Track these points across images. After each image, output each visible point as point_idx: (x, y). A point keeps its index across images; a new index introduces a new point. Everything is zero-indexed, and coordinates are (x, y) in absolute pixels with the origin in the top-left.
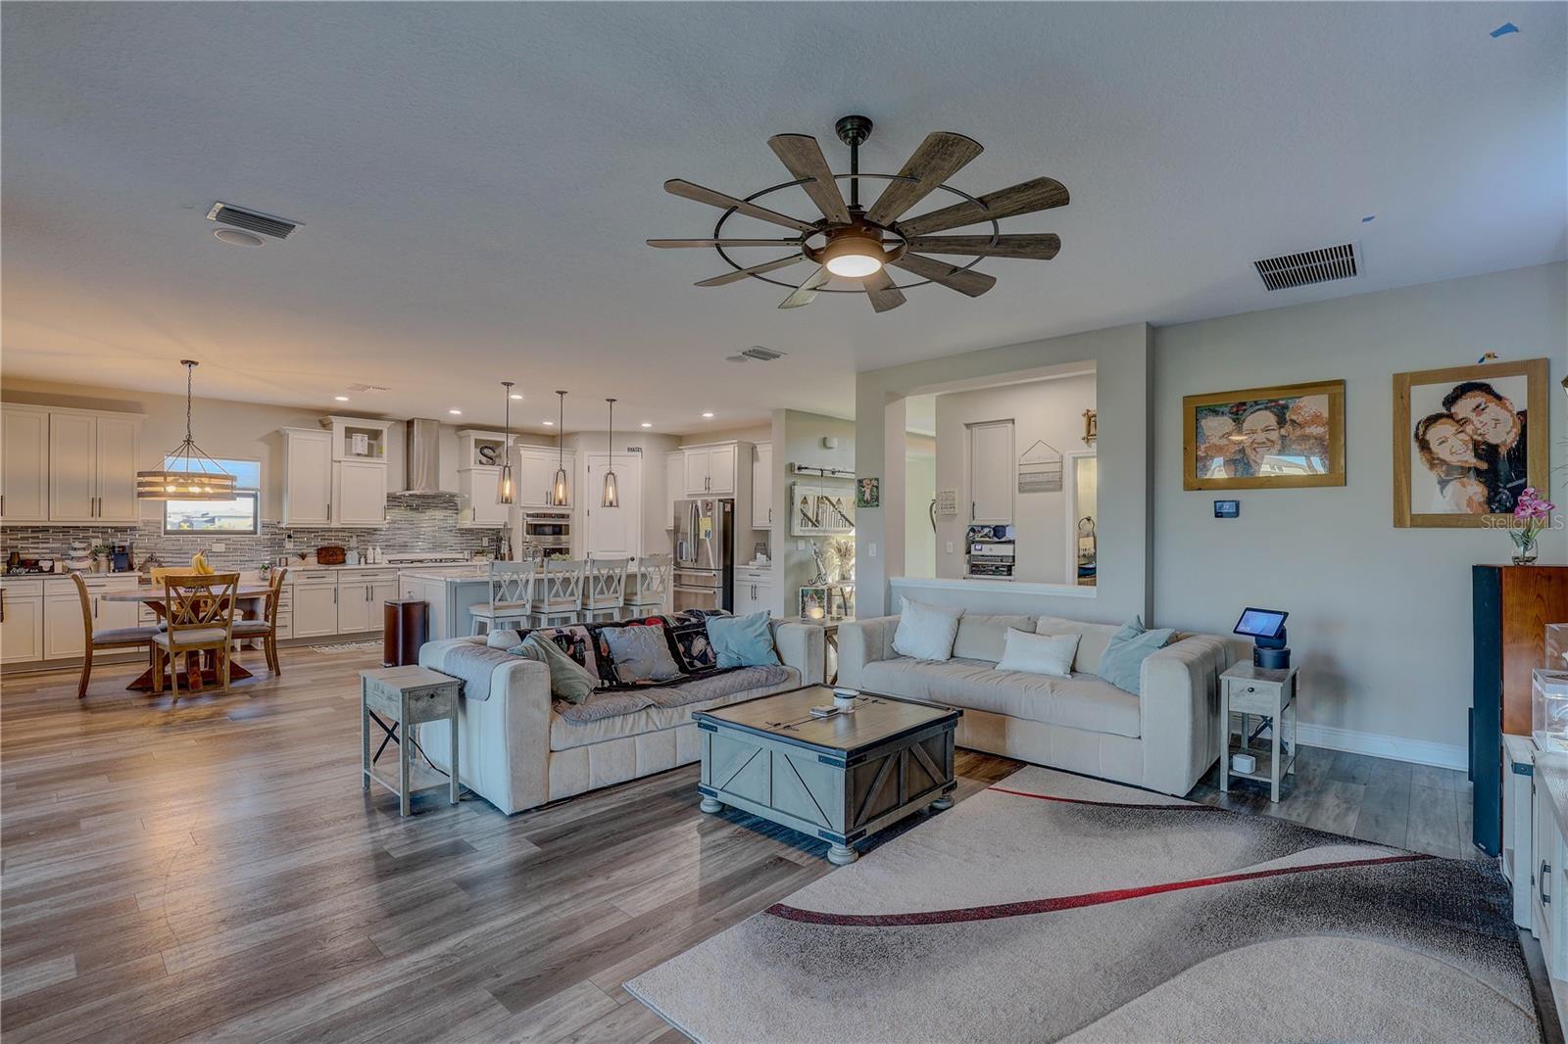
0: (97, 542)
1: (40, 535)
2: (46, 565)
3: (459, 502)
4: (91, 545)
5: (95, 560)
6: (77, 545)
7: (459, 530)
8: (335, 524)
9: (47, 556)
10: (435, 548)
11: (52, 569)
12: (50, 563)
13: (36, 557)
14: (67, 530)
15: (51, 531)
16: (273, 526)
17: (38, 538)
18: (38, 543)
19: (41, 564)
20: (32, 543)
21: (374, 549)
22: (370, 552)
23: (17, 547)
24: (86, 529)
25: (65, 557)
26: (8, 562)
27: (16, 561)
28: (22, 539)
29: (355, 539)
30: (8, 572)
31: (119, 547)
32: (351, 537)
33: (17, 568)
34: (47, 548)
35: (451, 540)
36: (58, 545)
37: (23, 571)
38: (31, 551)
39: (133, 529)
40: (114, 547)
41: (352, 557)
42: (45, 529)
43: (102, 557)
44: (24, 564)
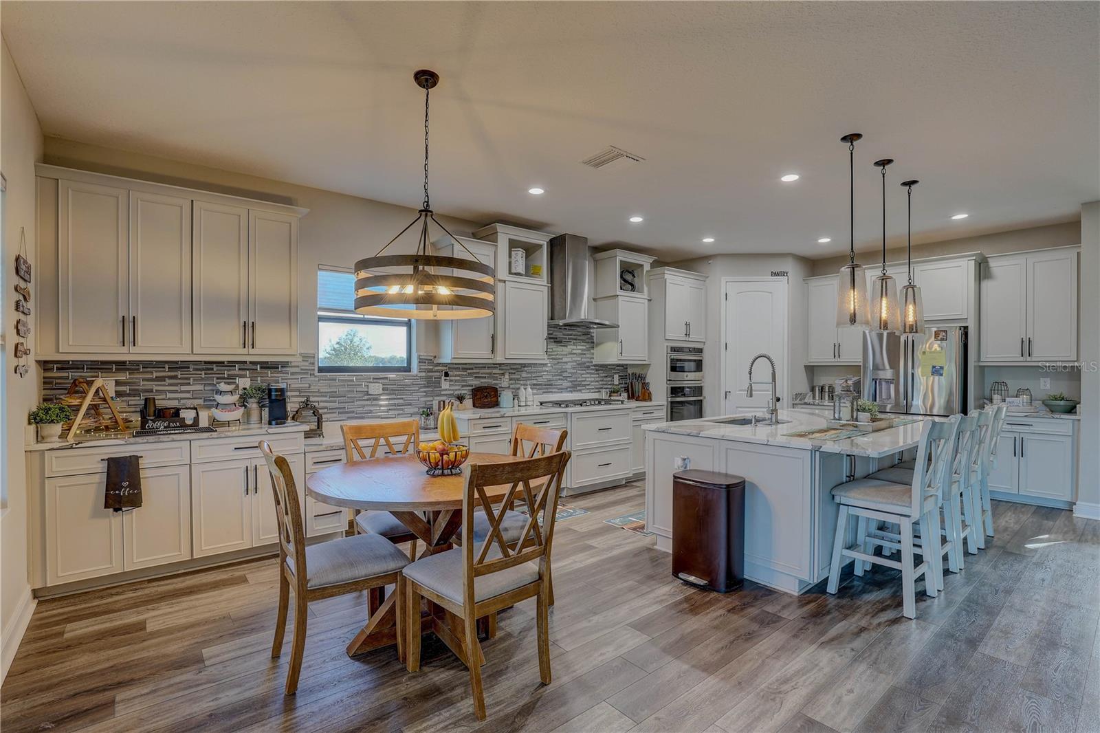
0: (245, 383)
1: (179, 373)
2: (188, 416)
3: (594, 335)
4: (237, 386)
5: (245, 406)
6: (223, 387)
7: (595, 365)
8: (499, 359)
9: (189, 403)
10: (575, 387)
11: (196, 419)
12: (192, 414)
13: (174, 404)
14: (209, 366)
15: (192, 367)
16: (430, 361)
17: (175, 377)
18: (176, 385)
19: (183, 414)
20: (170, 385)
21: (525, 389)
22: (522, 393)
23: (151, 391)
24: (232, 364)
25: (211, 404)
26: (141, 412)
27: (152, 410)
28: (158, 379)
29: (507, 376)
30: (143, 427)
31: (277, 390)
32: (503, 374)
33: (154, 421)
34: (188, 392)
35: (591, 378)
36: (200, 387)
37: (161, 425)
38: (169, 395)
39: (285, 365)
40: (270, 390)
41: (506, 397)
42: (183, 366)
43: (253, 404)
44: (161, 414)
